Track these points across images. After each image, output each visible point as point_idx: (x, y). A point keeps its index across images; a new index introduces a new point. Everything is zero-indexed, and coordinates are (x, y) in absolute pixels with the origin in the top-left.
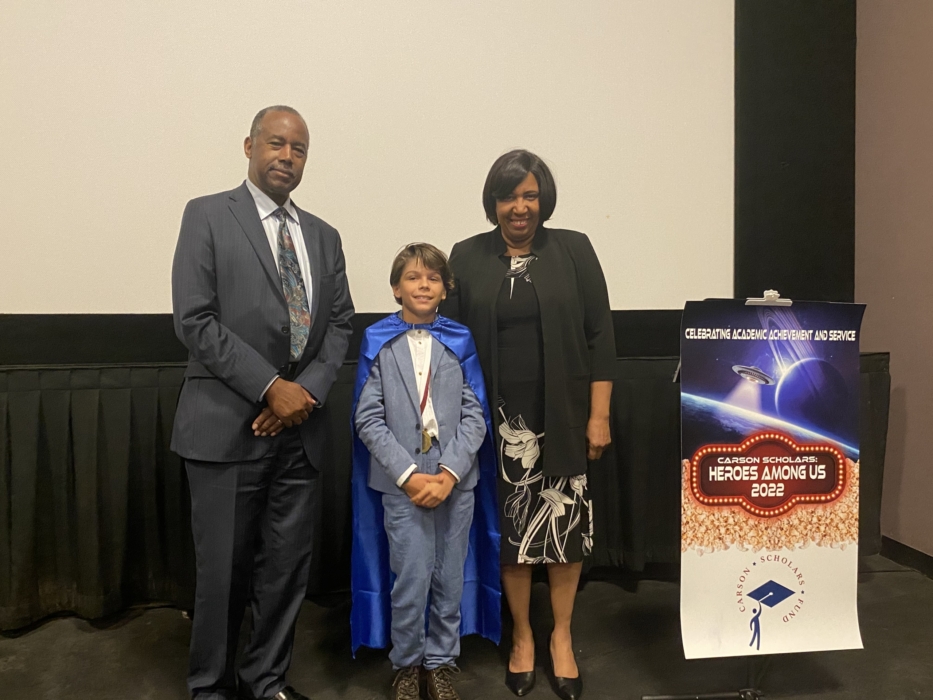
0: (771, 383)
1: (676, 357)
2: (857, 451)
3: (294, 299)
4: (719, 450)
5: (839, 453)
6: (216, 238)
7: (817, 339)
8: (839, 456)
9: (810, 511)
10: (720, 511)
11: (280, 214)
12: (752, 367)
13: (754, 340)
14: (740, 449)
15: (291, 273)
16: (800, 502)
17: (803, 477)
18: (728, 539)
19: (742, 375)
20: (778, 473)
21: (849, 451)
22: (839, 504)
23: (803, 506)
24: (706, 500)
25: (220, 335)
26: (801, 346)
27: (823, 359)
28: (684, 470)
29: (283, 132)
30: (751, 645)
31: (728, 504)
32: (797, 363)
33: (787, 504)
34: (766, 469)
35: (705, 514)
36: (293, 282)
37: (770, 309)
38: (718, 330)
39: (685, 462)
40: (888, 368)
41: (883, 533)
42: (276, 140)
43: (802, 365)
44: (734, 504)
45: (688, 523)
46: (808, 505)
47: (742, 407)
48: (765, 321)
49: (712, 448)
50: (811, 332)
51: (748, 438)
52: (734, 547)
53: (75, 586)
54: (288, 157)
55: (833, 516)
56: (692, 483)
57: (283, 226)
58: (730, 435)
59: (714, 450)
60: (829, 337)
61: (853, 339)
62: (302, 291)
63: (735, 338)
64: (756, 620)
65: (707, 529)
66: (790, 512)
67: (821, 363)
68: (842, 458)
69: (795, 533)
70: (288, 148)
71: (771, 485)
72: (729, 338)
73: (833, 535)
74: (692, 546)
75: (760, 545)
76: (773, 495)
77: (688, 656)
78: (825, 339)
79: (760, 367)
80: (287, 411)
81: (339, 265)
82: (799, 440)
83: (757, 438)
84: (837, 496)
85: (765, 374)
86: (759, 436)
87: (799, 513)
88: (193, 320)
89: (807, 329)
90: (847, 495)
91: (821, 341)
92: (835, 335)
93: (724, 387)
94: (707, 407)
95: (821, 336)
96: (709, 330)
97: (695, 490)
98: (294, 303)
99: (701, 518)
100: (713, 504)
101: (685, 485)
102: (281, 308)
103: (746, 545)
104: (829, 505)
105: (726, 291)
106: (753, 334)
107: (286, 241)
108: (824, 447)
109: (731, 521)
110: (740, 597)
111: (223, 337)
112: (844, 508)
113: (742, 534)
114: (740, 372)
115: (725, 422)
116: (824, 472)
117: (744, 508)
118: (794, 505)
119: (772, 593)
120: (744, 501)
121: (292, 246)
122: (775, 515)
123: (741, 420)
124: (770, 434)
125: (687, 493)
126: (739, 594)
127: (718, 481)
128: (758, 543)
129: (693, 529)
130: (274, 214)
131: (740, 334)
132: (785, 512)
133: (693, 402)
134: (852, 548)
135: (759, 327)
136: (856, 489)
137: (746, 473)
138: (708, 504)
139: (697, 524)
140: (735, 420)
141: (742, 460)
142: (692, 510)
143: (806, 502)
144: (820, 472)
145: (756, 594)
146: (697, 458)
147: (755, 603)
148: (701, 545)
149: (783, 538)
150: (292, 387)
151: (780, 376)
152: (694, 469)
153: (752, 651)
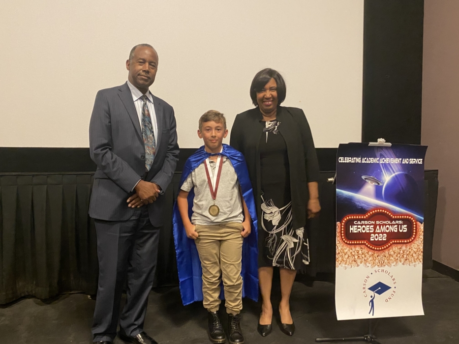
0: (381, 184)
1: (333, 171)
2: (423, 218)
3: (148, 142)
4: (355, 217)
5: (414, 219)
6: (111, 109)
7: (403, 163)
8: (414, 221)
9: (399, 247)
10: (355, 247)
11: (144, 98)
12: (371, 177)
13: (372, 163)
14: (365, 217)
15: (147, 128)
16: (394, 243)
17: (396, 231)
18: (359, 261)
19: (367, 180)
20: (383, 229)
21: (419, 218)
22: (413, 244)
23: (396, 245)
24: (348, 242)
25: (112, 158)
26: (395, 166)
27: (406, 173)
28: (337, 227)
29: (145, 57)
30: (369, 313)
31: (359, 244)
32: (394, 175)
33: (388, 244)
34: (378, 227)
35: (348, 249)
36: (148, 133)
37: (380, 148)
38: (355, 158)
39: (338, 223)
40: (437, 177)
41: (433, 259)
42: (141, 61)
43: (396, 176)
44: (362, 244)
45: (339, 253)
46: (398, 245)
47: (366, 196)
48: (378, 154)
49: (351, 216)
50: (401, 159)
51: (369, 211)
52: (362, 265)
53: (35, 282)
54: (147, 69)
55: (410, 250)
56: (341, 233)
57: (145, 104)
58: (360, 210)
59: (352, 217)
60: (409, 162)
61: (421, 163)
62: (153, 138)
63: (363, 162)
64: (372, 301)
65: (349, 257)
66: (389, 248)
67: (406, 175)
68: (415, 222)
69: (392, 258)
70: (147, 64)
71: (380, 235)
72: (360, 162)
73: (410, 260)
74: (341, 265)
75: (375, 264)
76: (381, 240)
77: (339, 318)
78: (407, 163)
79: (375, 176)
80: (146, 196)
81: (173, 125)
82: (394, 213)
83: (373, 212)
84: (412, 240)
85: (378, 180)
86: (374, 210)
87: (394, 249)
88: (99, 151)
89: (399, 158)
90: (417, 240)
91: (406, 164)
92: (413, 161)
93: (357, 186)
94: (349, 196)
95: (405, 161)
96: (350, 158)
97: (343, 237)
98: (148, 144)
99: (346, 251)
100: (352, 244)
101: (338, 234)
102: (141, 146)
103: (368, 265)
104: (408, 245)
105: (358, 139)
106: (372, 160)
107: (146, 112)
108: (406, 216)
109: (360, 252)
110: (364, 290)
111: (113, 160)
112: (416, 246)
113: (366, 259)
114: (365, 179)
115: (358, 204)
116: (406, 229)
117: (367, 246)
118: (391, 245)
119: (380, 288)
120: (367, 242)
121: (149, 115)
122: (382, 250)
123: (365, 203)
124: (380, 210)
125: (339, 238)
126: (364, 288)
127: (354, 233)
128: (374, 263)
129: (342, 256)
130: (141, 98)
131: (366, 160)
132: (387, 248)
133: (342, 193)
134: (420, 266)
135: (375, 157)
136: (422, 237)
137: (368, 229)
138: (349, 244)
139: (344, 254)
140: (363, 203)
141: (366, 222)
142: (341, 247)
143: (397, 243)
144: (404, 229)
145: (372, 289)
146: (344, 221)
147: (372, 293)
148: (345, 264)
149: (386, 261)
150: (148, 184)
151: (385, 181)
152: (343, 227)
153: (370, 316)
